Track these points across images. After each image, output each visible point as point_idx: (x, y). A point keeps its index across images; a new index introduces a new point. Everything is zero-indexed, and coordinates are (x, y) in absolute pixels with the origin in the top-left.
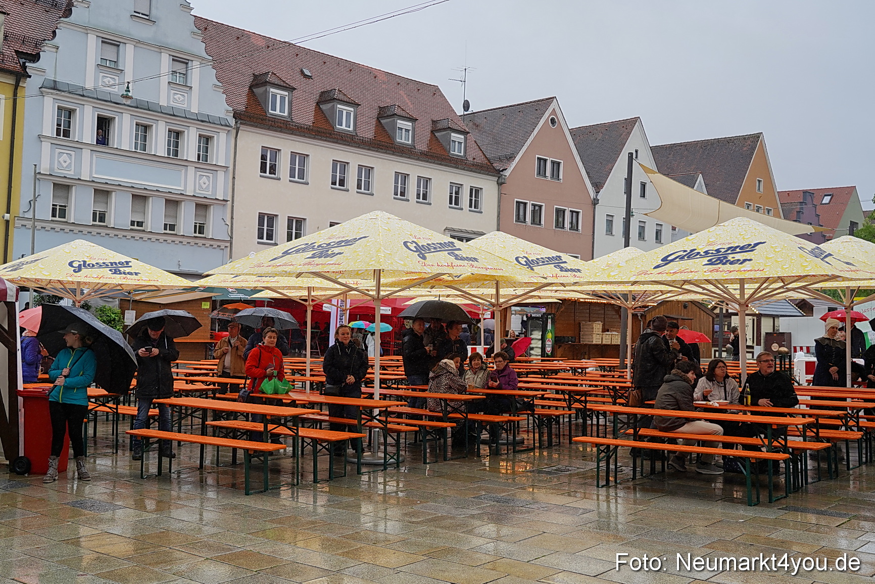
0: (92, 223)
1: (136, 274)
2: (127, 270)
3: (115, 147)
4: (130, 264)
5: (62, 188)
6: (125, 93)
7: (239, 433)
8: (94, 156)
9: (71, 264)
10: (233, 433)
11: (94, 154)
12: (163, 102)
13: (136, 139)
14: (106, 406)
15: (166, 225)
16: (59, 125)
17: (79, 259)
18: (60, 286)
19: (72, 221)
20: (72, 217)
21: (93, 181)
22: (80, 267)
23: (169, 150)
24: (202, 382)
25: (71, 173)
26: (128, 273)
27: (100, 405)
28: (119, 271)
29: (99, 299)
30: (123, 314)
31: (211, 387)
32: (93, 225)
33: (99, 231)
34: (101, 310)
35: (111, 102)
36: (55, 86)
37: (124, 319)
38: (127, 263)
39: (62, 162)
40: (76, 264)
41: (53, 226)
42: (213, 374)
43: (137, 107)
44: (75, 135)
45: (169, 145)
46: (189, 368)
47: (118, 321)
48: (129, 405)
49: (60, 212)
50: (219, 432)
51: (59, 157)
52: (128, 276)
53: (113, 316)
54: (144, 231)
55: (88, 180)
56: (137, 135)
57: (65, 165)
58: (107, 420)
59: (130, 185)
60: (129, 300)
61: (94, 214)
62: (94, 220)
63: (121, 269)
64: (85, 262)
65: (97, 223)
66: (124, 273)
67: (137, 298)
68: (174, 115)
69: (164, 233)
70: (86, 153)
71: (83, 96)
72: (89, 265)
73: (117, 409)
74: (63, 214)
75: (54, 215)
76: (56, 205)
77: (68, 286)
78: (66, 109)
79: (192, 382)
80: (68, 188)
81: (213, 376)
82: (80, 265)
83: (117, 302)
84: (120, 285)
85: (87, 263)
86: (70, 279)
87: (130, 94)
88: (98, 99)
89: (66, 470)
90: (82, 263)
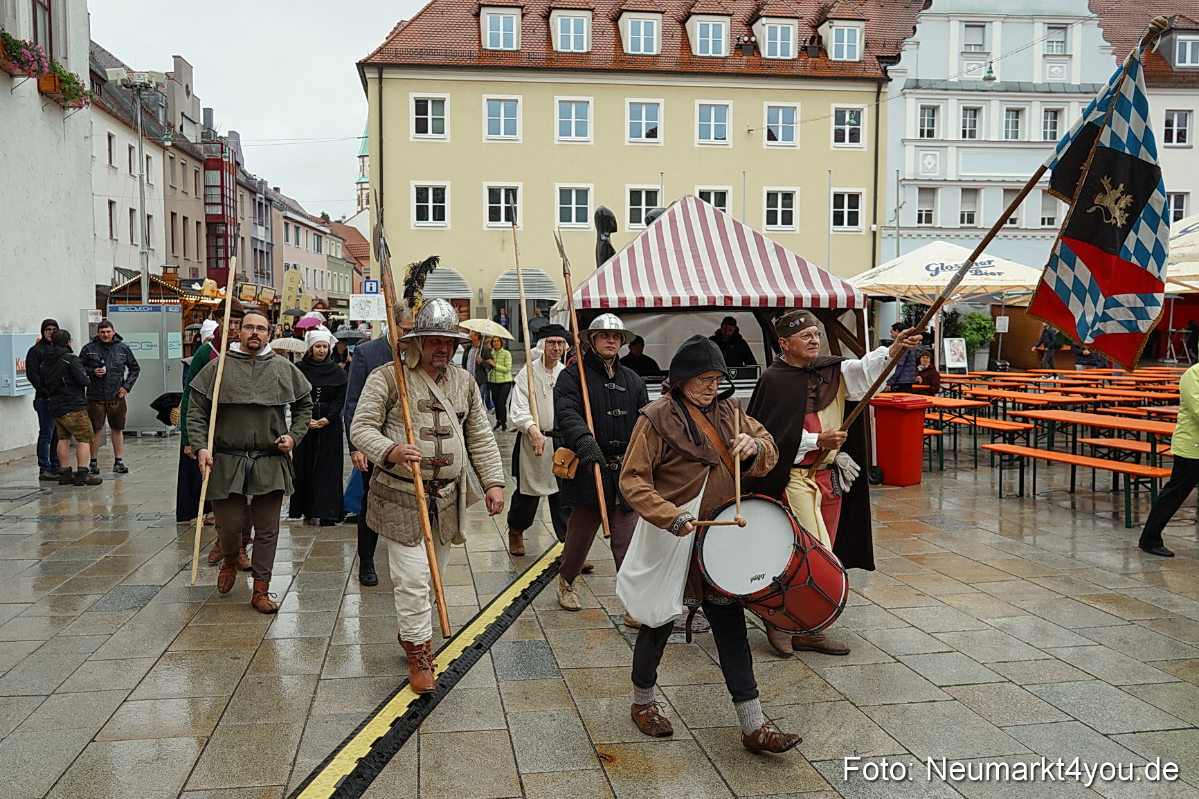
0: (960, 225)
1: (1000, 274)
2: (989, 270)
3: (983, 139)
4: (993, 264)
5: (928, 191)
6: (987, 75)
7: (1122, 454)
8: (961, 153)
9: (927, 268)
10: (1117, 454)
11: (961, 150)
12: (1037, 80)
13: (1007, 126)
14: (963, 418)
15: (1043, 220)
16: (922, 126)
17: (935, 262)
18: (918, 292)
19: (939, 226)
20: (938, 221)
21: (960, 181)
22: (937, 271)
23: (1045, 133)
24: (1082, 394)
25: (936, 175)
26: (991, 274)
27: (956, 417)
28: (980, 271)
29: (968, 306)
30: (994, 320)
31: (1091, 399)
32: (962, 228)
33: (967, 233)
34: (970, 318)
35: (978, 90)
36: (916, 85)
37: (995, 326)
38: (990, 262)
39: (927, 164)
40: (933, 268)
41: (919, 232)
42: (1097, 384)
43: (1007, 91)
44: (939, 134)
45: (1045, 127)
46: (1067, 378)
47: (989, 329)
48: (997, 418)
49: (926, 217)
50: (1095, 451)
51: (923, 160)
52: (990, 276)
53: (983, 323)
54: (1018, 228)
55: (955, 179)
56: (1007, 122)
57: (930, 167)
58: (970, 433)
59: (1001, 179)
60: (1001, 306)
61: (962, 216)
62: (962, 222)
63: (981, 269)
64: (942, 265)
65: (966, 225)
66: (986, 274)
67: (1011, 303)
68: (1051, 92)
69: (1042, 229)
70: (952, 150)
71: (947, 90)
72: (947, 268)
73: (975, 421)
74: (929, 219)
75: (920, 221)
76: (922, 211)
77: (926, 292)
78: (928, 107)
79: (1067, 393)
80: (933, 190)
81: (1097, 387)
82: (937, 269)
83: (988, 308)
84: (983, 287)
85: (945, 266)
86: (927, 284)
87: (993, 75)
88: (963, 90)
89: (919, 483)
90: (940, 266)
